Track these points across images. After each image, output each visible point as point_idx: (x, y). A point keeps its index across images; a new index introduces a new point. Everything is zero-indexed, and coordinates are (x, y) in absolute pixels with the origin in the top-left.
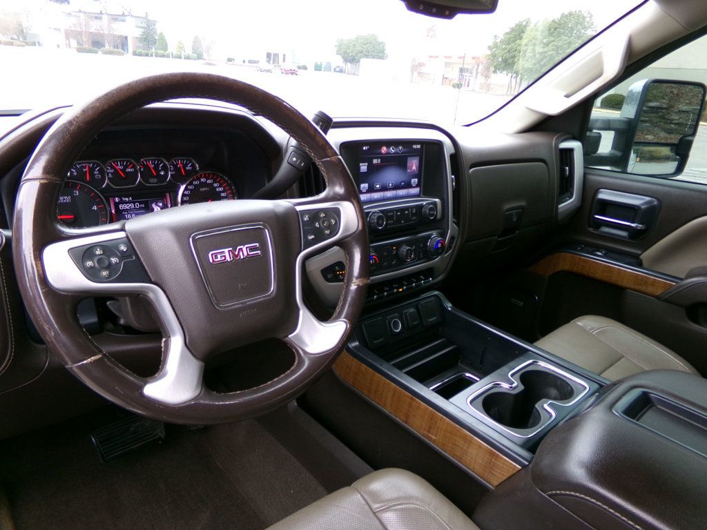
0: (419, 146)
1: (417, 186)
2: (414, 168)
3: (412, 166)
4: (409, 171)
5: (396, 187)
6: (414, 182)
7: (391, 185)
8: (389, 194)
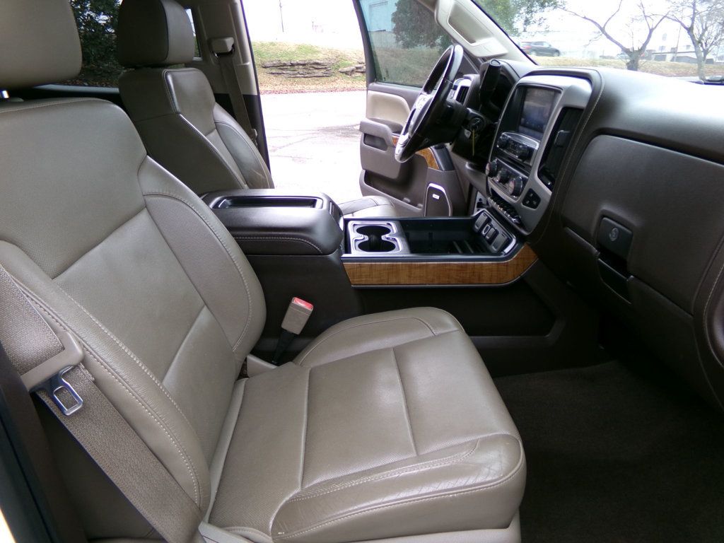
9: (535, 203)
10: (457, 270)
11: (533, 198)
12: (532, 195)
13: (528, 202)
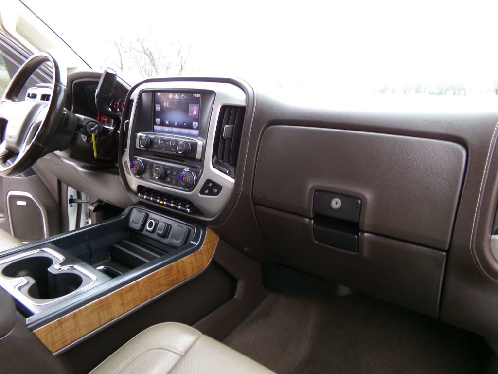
0: (198, 96)
1: (197, 129)
2: (195, 113)
3: (193, 111)
4: (190, 115)
5: (180, 126)
6: (195, 125)
7: (176, 123)
8: (175, 130)
9: (215, 191)
10: (165, 276)
11: (212, 187)
12: (211, 184)
13: (207, 192)
